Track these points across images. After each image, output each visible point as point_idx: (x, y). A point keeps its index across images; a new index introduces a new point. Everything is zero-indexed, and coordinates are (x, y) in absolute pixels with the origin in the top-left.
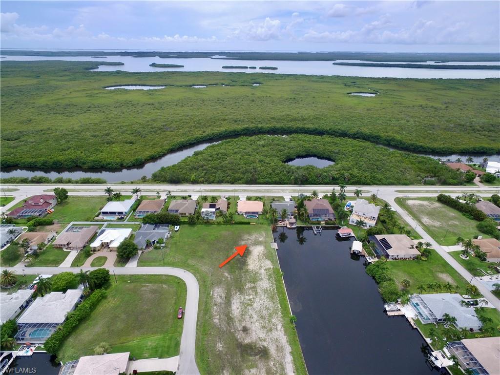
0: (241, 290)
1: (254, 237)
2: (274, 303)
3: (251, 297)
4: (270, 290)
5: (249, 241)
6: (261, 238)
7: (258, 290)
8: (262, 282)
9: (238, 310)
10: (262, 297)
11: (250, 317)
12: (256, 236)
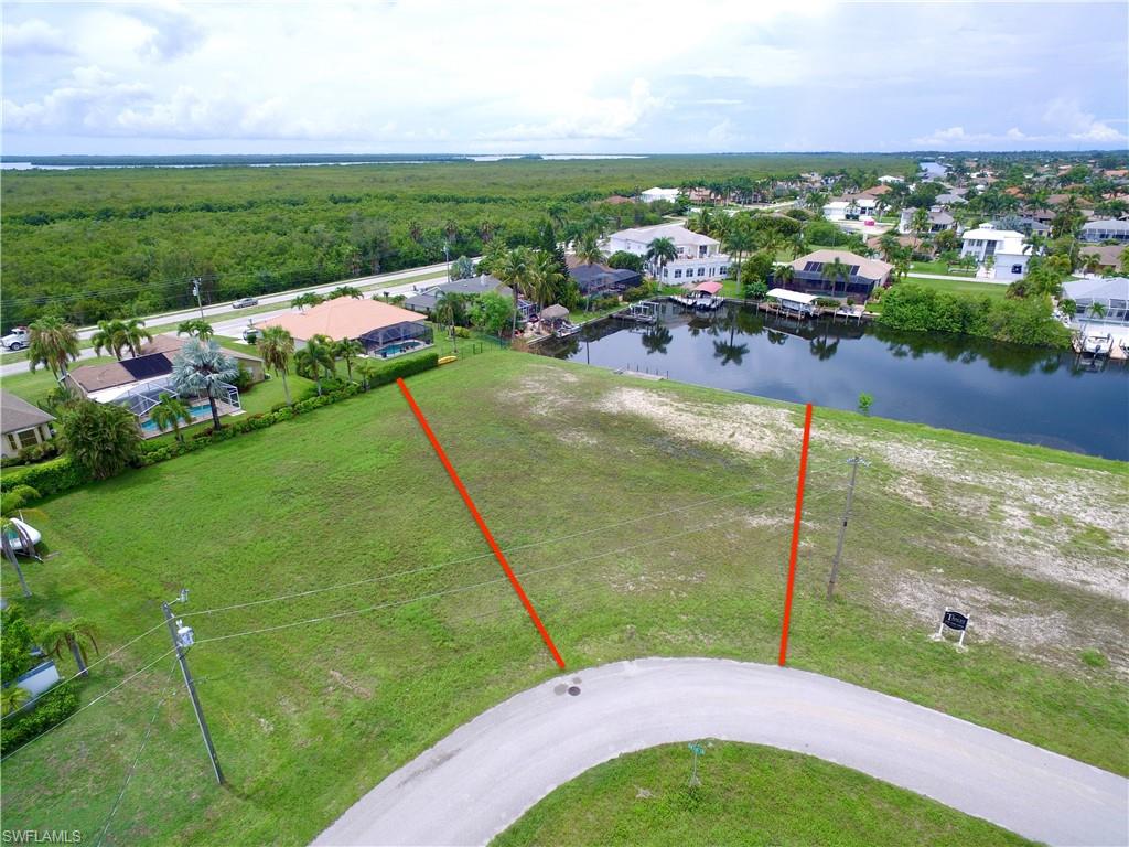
0: (941, 522)
1: (531, 383)
3: (1015, 511)
5: (550, 397)
6: (562, 377)
8: (888, 453)
10: (1021, 485)
12: (538, 381)
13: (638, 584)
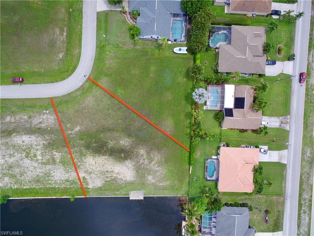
0: (50, 146)
1: (158, 169)
2: (30, 182)
3: (39, 158)
4: (51, 180)
5: (146, 162)
6: (153, 178)
7: (50, 166)
8: (63, 172)
9: (21, 142)
10: (39, 170)
11: (11, 155)
12: (157, 171)
13: (88, 100)
